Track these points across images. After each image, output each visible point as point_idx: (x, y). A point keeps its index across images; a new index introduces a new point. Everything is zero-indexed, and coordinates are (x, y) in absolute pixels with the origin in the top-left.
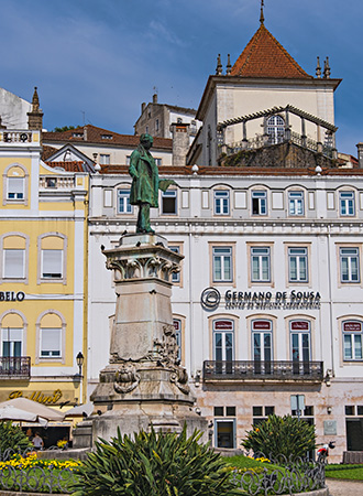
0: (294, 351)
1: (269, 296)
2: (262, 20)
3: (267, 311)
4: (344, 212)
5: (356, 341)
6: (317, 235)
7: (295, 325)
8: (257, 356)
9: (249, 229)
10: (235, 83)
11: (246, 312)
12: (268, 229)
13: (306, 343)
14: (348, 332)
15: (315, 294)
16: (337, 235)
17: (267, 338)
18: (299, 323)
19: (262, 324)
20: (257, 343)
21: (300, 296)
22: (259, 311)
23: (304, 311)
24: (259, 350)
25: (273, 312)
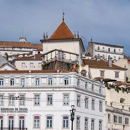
0: (20, 125)
1: (13, 109)
2: (63, 20)
3: (13, 113)
4: (36, 84)
5: (38, 122)
6: (28, 91)
7: (21, 117)
8: (10, 126)
9: (9, 90)
10: (48, 42)
11: (7, 114)
12: (14, 90)
13: (23, 123)
14: (35, 120)
15: (26, 109)
16: (34, 91)
17: (13, 121)
18: (22, 117)
19: (11, 117)
20: (10, 122)
21: (22, 109)
22: (11, 113)
23: (23, 113)
24: (10, 124)
25: (14, 114)
